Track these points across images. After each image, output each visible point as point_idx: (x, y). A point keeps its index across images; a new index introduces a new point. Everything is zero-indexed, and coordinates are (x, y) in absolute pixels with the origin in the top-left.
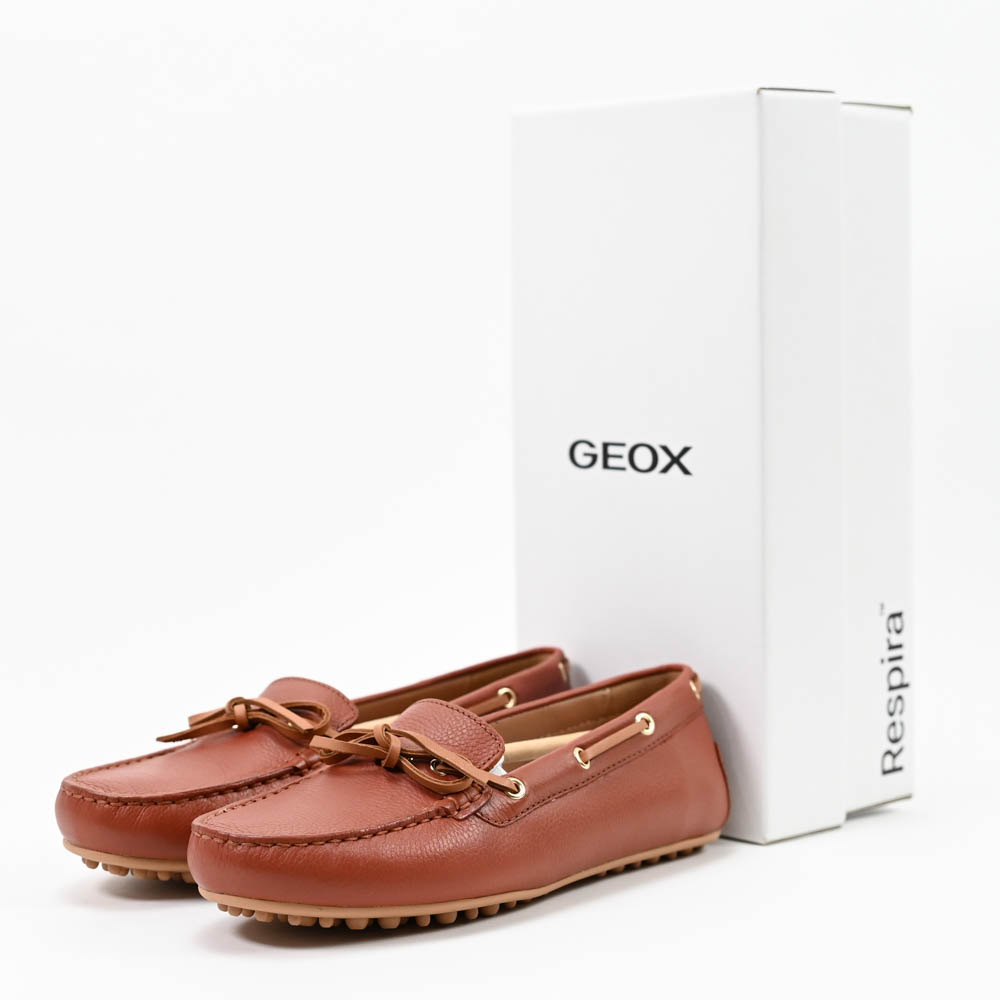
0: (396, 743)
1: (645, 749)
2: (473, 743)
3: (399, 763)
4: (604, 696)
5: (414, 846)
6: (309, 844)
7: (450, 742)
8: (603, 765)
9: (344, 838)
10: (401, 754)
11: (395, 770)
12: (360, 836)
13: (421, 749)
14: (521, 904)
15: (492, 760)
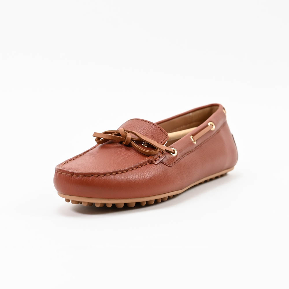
0: (129, 136)
1: (212, 136)
2: (156, 135)
3: (130, 143)
4: (190, 116)
5: (142, 175)
6: (105, 175)
7: (147, 134)
8: (200, 142)
9: (117, 173)
10: (131, 140)
11: (129, 146)
12: (122, 172)
13: (138, 138)
14: (174, 196)
15: (164, 141)
